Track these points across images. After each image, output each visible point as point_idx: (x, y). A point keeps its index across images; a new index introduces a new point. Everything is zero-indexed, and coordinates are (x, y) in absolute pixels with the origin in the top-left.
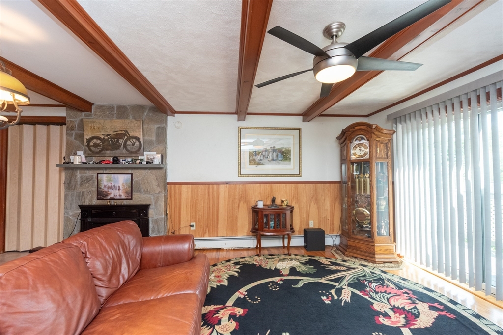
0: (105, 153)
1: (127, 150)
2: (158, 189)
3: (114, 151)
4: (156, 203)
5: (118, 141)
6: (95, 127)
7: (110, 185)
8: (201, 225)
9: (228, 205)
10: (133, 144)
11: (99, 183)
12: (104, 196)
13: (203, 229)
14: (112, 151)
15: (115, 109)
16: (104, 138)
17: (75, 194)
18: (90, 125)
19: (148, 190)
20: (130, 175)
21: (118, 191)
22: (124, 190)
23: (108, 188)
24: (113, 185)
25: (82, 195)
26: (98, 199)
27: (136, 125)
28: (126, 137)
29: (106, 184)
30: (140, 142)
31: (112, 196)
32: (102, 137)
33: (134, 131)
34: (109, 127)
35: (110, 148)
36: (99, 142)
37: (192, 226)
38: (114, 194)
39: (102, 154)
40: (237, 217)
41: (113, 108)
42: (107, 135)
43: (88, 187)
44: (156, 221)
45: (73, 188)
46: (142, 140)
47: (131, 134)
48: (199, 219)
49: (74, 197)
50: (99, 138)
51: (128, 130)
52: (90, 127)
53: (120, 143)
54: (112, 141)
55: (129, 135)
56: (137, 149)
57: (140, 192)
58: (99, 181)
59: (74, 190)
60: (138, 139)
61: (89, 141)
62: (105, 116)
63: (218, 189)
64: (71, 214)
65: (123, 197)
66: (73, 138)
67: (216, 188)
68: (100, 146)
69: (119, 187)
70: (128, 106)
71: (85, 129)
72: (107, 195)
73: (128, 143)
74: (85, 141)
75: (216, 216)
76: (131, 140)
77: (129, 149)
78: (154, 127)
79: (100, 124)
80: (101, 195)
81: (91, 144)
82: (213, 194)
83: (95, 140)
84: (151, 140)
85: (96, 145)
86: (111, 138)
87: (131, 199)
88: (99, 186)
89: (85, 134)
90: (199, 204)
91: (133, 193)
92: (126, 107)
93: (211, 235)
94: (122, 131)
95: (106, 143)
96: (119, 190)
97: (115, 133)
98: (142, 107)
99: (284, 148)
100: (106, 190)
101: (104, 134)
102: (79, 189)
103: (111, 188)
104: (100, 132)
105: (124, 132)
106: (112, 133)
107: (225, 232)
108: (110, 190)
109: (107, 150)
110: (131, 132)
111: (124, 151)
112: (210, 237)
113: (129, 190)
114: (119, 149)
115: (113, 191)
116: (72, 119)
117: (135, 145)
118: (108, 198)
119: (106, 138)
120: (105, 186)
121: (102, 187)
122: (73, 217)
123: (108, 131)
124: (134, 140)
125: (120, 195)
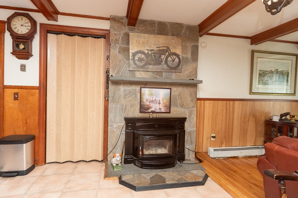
0: (148, 68)
1: (168, 66)
2: (192, 104)
3: (156, 66)
4: (189, 117)
5: (160, 57)
6: (141, 42)
7: (151, 99)
8: (220, 137)
9: (241, 119)
10: (173, 61)
11: (142, 97)
12: (146, 110)
13: (221, 140)
14: (154, 66)
15: (156, 25)
16: (148, 53)
17: (119, 107)
18: (136, 39)
19: (183, 104)
20: (170, 90)
21: (158, 105)
22: (163, 104)
23: (150, 102)
24: (154, 99)
25: (126, 108)
26: (141, 112)
27: (177, 42)
28: (167, 53)
29: (148, 98)
30: (179, 58)
31: (153, 109)
32: (146, 52)
33: (175, 48)
34: (153, 42)
35: (152, 63)
36: (143, 56)
37: (213, 137)
38: (155, 108)
39: (146, 68)
40: (247, 130)
41: (154, 23)
42: (151, 50)
43: (131, 101)
44: (190, 133)
45: (117, 101)
46: (181, 57)
47: (173, 51)
48: (218, 131)
49: (118, 110)
50: (143, 53)
51: (169, 46)
52: (136, 41)
53: (162, 59)
54: (155, 56)
55: (170, 51)
56: (176, 65)
57: (177, 106)
58: (142, 95)
59: (117, 102)
60: (177, 56)
61: (134, 55)
62: (147, 31)
63: (234, 105)
64: (115, 126)
65: (163, 111)
66: (117, 51)
67: (232, 104)
68: (144, 61)
69: (159, 101)
70: (169, 23)
71: (130, 43)
72: (148, 109)
73: (169, 59)
74: (131, 55)
75: (231, 129)
76: (172, 56)
77: (170, 65)
78: (189, 45)
79: (145, 38)
80: (143, 108)
81: (136, 58)
82: (229, 109)
83: (139, 55)
84: (187, 58)
85: (140, 60)
86: (154, 53)
87: (169, 112)
88: (142, 99)
89: (130, 47)
90: (218, 118)
91: (171, 107)
92: (166, 24)
93: (227, 146)
94: (164, 47)
95: (150, 58)
96: (159, 103)
97: (158, 49)
98: (180, 25)
99: (284, 71)
100: (148, 103)
101: (148, 49)
102: (123, 102)
103: (152, 101)
104: (145, 47)
105: (165, 48)
106: (156, 49)
107: (238, 143)
108: (151, 104)
109: (150, 64)
110: (172, 49)
111: (165, 67)
112: (226, 146)
113: (168, 103)
114: (161, 64)
115: (154, 105)
116: (116, 32)
117: (175, 62)
118: (150, 111)
119: (150, 53)
120: (147, 100)
121: (145, 101)
122: (117, 129)
123: (152, 46)
124: (174, 57)
125: (160, 109)
